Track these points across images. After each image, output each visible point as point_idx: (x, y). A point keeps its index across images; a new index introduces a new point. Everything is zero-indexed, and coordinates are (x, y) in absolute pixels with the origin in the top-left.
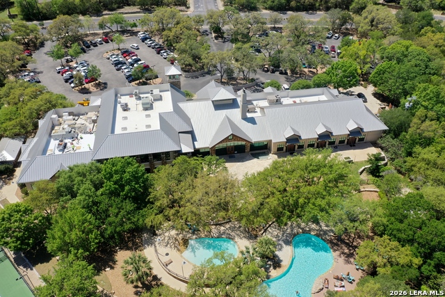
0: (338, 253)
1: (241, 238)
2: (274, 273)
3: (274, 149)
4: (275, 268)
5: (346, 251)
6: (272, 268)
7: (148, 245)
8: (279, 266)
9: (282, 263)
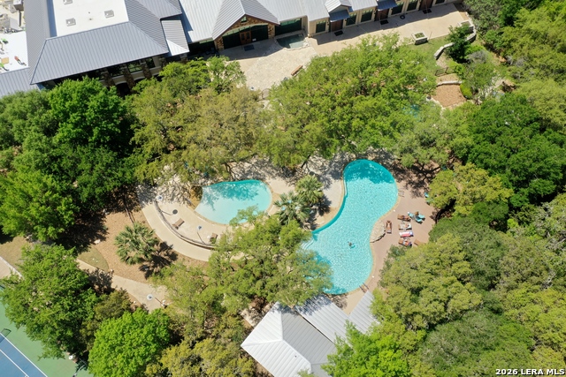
0: (404, 183)
1: (274, 177)
2: (320, 220)
3: (311, 29)
4: (321, 214)
5: (415, 179)
6: (318, 214)
7: (147, 201)
8: (327, 210)
9: (331, 206)
